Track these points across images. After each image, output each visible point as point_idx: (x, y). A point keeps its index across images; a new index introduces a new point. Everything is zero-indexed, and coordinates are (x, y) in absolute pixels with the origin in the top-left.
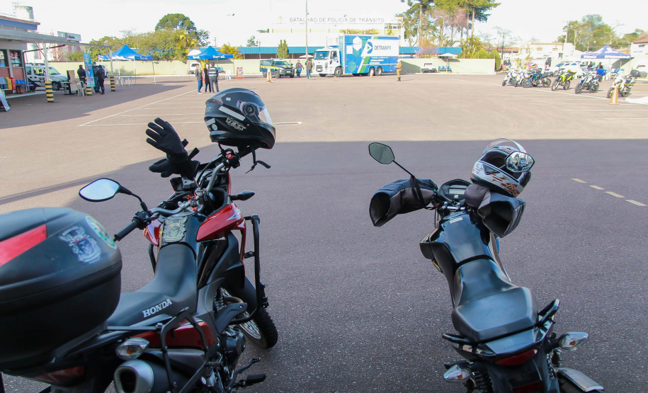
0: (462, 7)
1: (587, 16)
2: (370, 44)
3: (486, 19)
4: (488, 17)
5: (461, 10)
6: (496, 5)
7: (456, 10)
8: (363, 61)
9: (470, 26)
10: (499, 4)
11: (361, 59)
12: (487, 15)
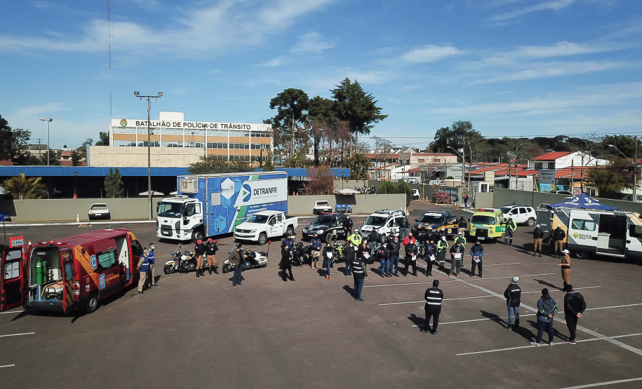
0: (344, 119)
1: (458, 123)
2: (246, 187)
3: (368, 131)
4: (371, 129)
5: (343, 122)
6: (382, 117)
7: (338, 123)
8: (237, 213)
10: (386, 116)
11: (235, 210)
12: (370, 127)
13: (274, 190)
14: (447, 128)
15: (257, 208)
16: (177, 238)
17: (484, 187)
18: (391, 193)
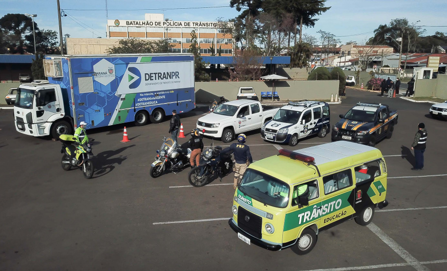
0: (290, 11)
1: (395, 21)
2: (133, 70)
3: (313, 24)
4: (316, 22)
5: (288, 15)
6: (325, 10)
7: (283, 14)
9: (299, 32)
10: (329, 8)
11: (117, 99)
12: (314, 20)
13: (176, 74)
14: (386, 25)
15: (152, 96)
16: (30, 134)
17: (426, 73)
18: (323, 79)
